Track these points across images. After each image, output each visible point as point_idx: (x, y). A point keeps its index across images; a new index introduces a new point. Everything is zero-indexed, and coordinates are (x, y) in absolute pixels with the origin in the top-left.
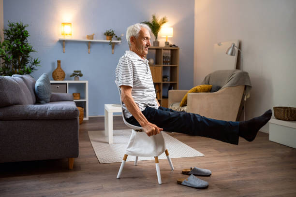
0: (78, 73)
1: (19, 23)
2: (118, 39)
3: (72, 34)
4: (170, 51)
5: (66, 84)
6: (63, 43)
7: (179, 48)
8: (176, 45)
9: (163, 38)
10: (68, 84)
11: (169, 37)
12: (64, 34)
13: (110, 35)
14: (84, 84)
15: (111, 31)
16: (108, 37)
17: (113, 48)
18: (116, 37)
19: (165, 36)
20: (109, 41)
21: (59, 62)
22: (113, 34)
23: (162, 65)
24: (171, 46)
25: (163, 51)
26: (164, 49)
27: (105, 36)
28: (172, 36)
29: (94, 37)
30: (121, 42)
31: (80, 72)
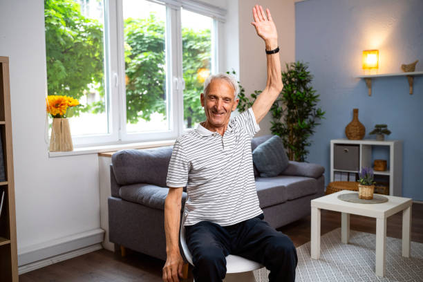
0: (383, 129)
3: (380, 67)
5: (358, 145)
6: (369, 81)
10: (361, 146)
14: (388, 148)
21: (356, 112)
31: (385, 126)
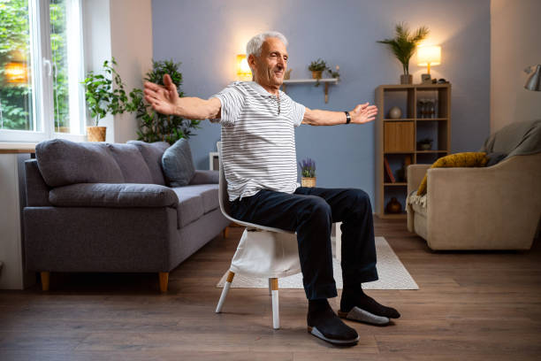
1: (169, 60)
2: (334, 76)
4: (437, 92)
7: (450, 86)
8: (447, 80)
9: (422, 67)
11: (432, 64)
12: (240, 74)
13: (317, 69)
15: (320, 62)
16: (315, 74)
17: (326, 92)
18: (330, 71)
19: (426, 64)
20: (315, 80)
22: (324, 67)
23: (416, 119)
24: (435, 81)
25: (416, 92)
26: (419, 89)
27: (311, 73)
28: (438, 63)
29: (291, 74)
30: (339, 80)
